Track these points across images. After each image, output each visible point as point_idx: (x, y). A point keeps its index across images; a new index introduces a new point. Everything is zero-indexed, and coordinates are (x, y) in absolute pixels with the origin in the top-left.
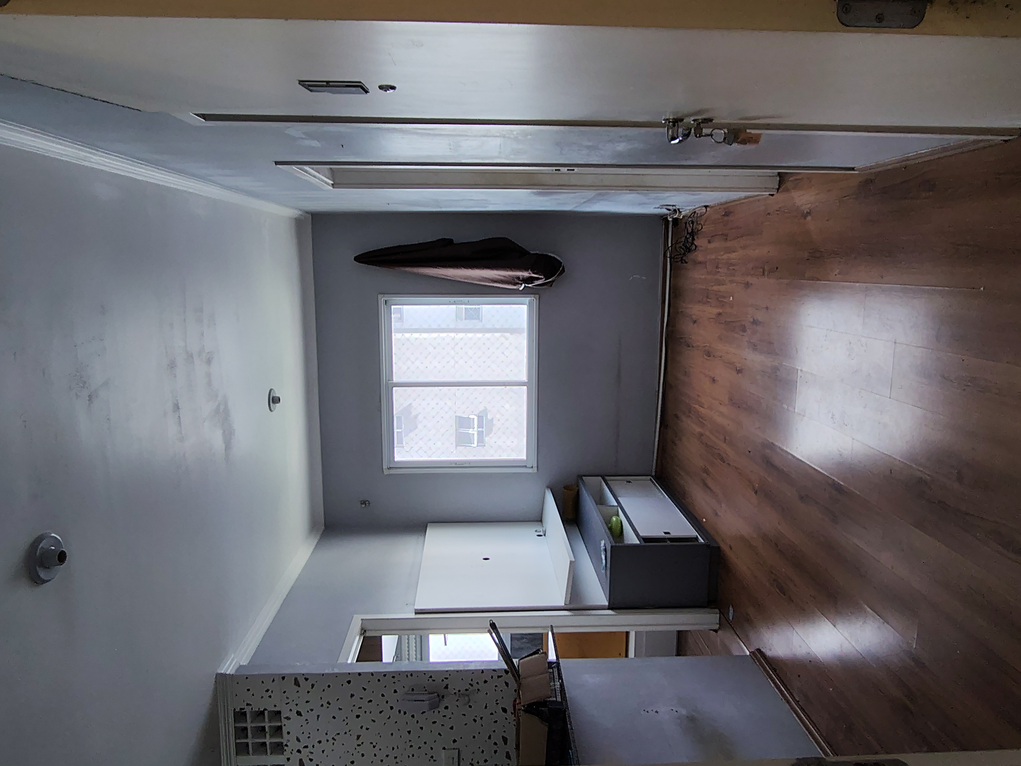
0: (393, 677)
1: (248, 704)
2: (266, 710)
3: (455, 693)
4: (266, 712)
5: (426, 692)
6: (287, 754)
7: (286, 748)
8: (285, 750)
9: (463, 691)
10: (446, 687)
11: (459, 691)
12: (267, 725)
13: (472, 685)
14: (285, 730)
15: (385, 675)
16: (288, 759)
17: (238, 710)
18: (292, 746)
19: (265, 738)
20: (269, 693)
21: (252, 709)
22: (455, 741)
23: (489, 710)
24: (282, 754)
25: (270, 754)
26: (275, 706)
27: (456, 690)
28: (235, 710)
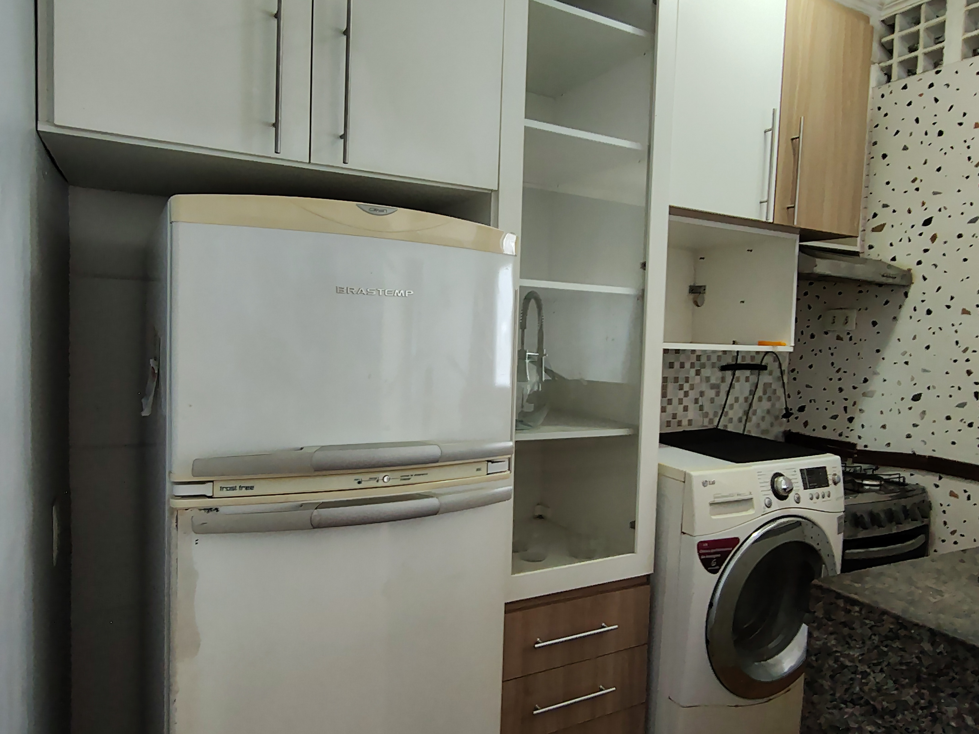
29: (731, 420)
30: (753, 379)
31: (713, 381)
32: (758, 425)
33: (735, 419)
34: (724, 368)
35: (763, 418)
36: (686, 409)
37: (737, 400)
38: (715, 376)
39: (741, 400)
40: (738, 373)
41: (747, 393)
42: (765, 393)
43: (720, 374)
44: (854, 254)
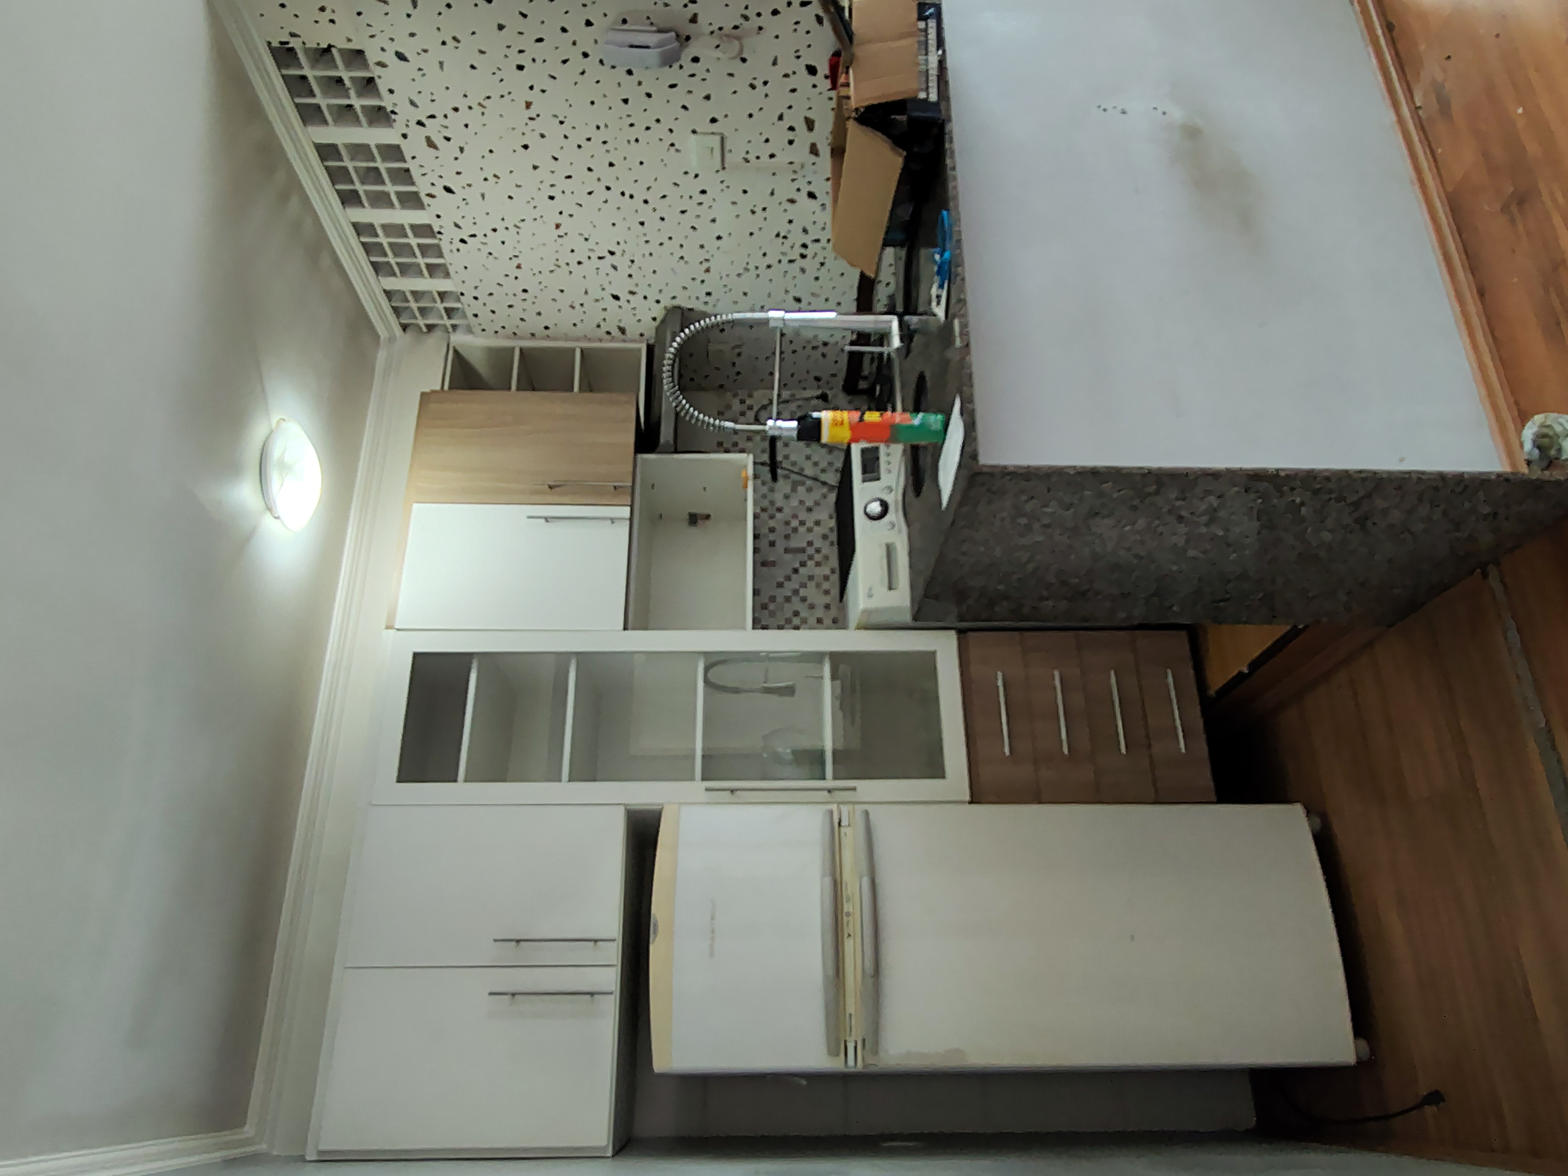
1: (293, 35)
2: (333, 46)
3: (712, 33)
4: (334, 50)
5: (654, 29)
6: (400, 125)
7: (393, 116)
8: (394, 120)
9: (728, 27)
10: (694, 19)
11: (721, 29)
12: (346, 75)
13: (746, 18)
14: (382, 86)
16: (405, 136)
17: (275, 44)
18: (405, 114)
19: (349, 97)
20: (328, 15)
21: (304, 43)
22: (713, 120)
23: (782, 69)
24: (391, 126)
25: (367, 126)
26: (349, 40)
27: (715, 27)
28: (269, 43)
29: (831, 464)
31: (788, 490)
33: (829, 458)
34: (775, 478)
36: (817, 523)
37: (808, 458)
38: (783, 486)
39: (808, 451)
40: (779, 458)
43: (781, 481)
44: (650, 349)
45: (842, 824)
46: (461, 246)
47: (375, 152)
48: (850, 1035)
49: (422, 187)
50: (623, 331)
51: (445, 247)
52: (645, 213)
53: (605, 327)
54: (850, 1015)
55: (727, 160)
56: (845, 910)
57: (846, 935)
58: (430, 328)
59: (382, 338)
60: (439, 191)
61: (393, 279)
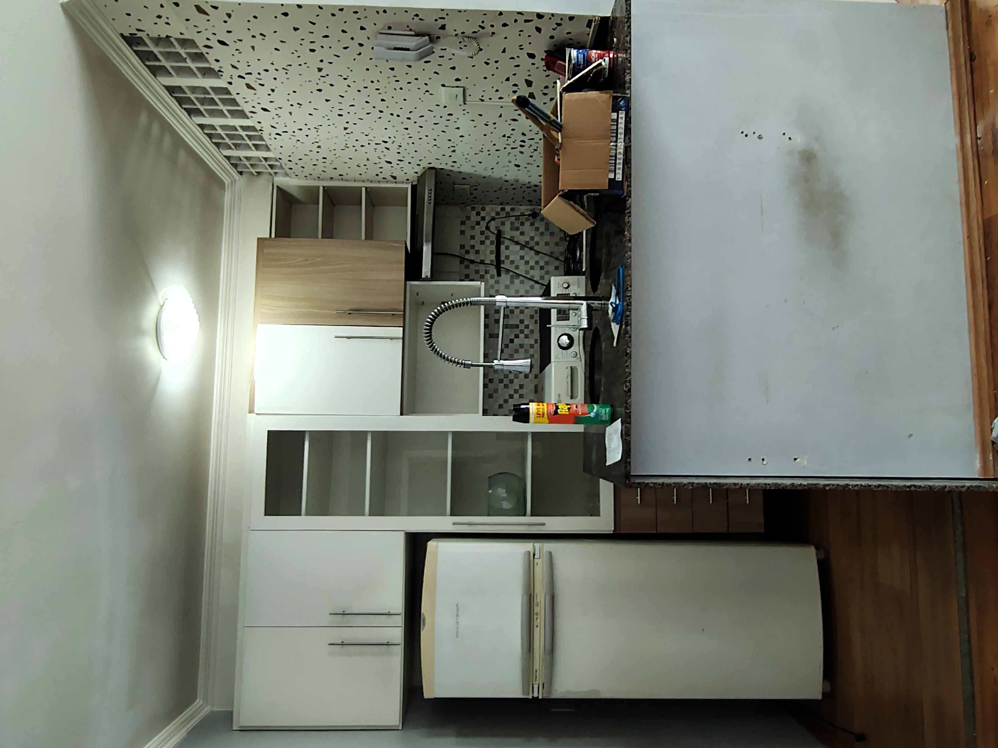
0: (356, 12)
1: (138, 30)
2: (171, 37)
3: (456, 35)
4: (172, 39)
5: (413, 33)
6: (226, 77)
7: (221, 73)
8: (222, 75)
9: (469, 32)
10: (443, 27)
11: (463, 33)
12: (182, 51)
13: (483, 28)
14: (210, 58)
15: (341, 10)
16: (230, 83)
17: (126, 34)
18: (228, 71)
19: (186, 62)
20: (164, 19)
21: (148, 35)
22: (457, 80)
23: (508, 54)
24: (219, 78)
25: (201, 77)
26: (181, 34)
27: (459, 32)
28: (122, 35)
29: (537, 263)
30: (507, 243)
31: (508, 282)
32: (542, 234)
33: (537, 258)
34: (499, 272)
35: (537, 229)
37: (522, 258)
38: (504, 280)
39: (522, 253)
40: (503, 258)
41: (518, 247)
42: (518, 229)
43: (503, 275)
44: (414, 188)
45: (535, 557)
46: (277, 136)
47: (210, 90)
48: (536, 681)
49: (247, 109)
50: (394, 178)
51: (265, 135)
52: (408, 123)
53: (381, 176)
54: (536, 671)
55: (468, 98)
56: (535, 611)
57: (535, 626)
58: (259, 173)
59: (227, 183)
60: (258, 109)
61: (231, 151)
